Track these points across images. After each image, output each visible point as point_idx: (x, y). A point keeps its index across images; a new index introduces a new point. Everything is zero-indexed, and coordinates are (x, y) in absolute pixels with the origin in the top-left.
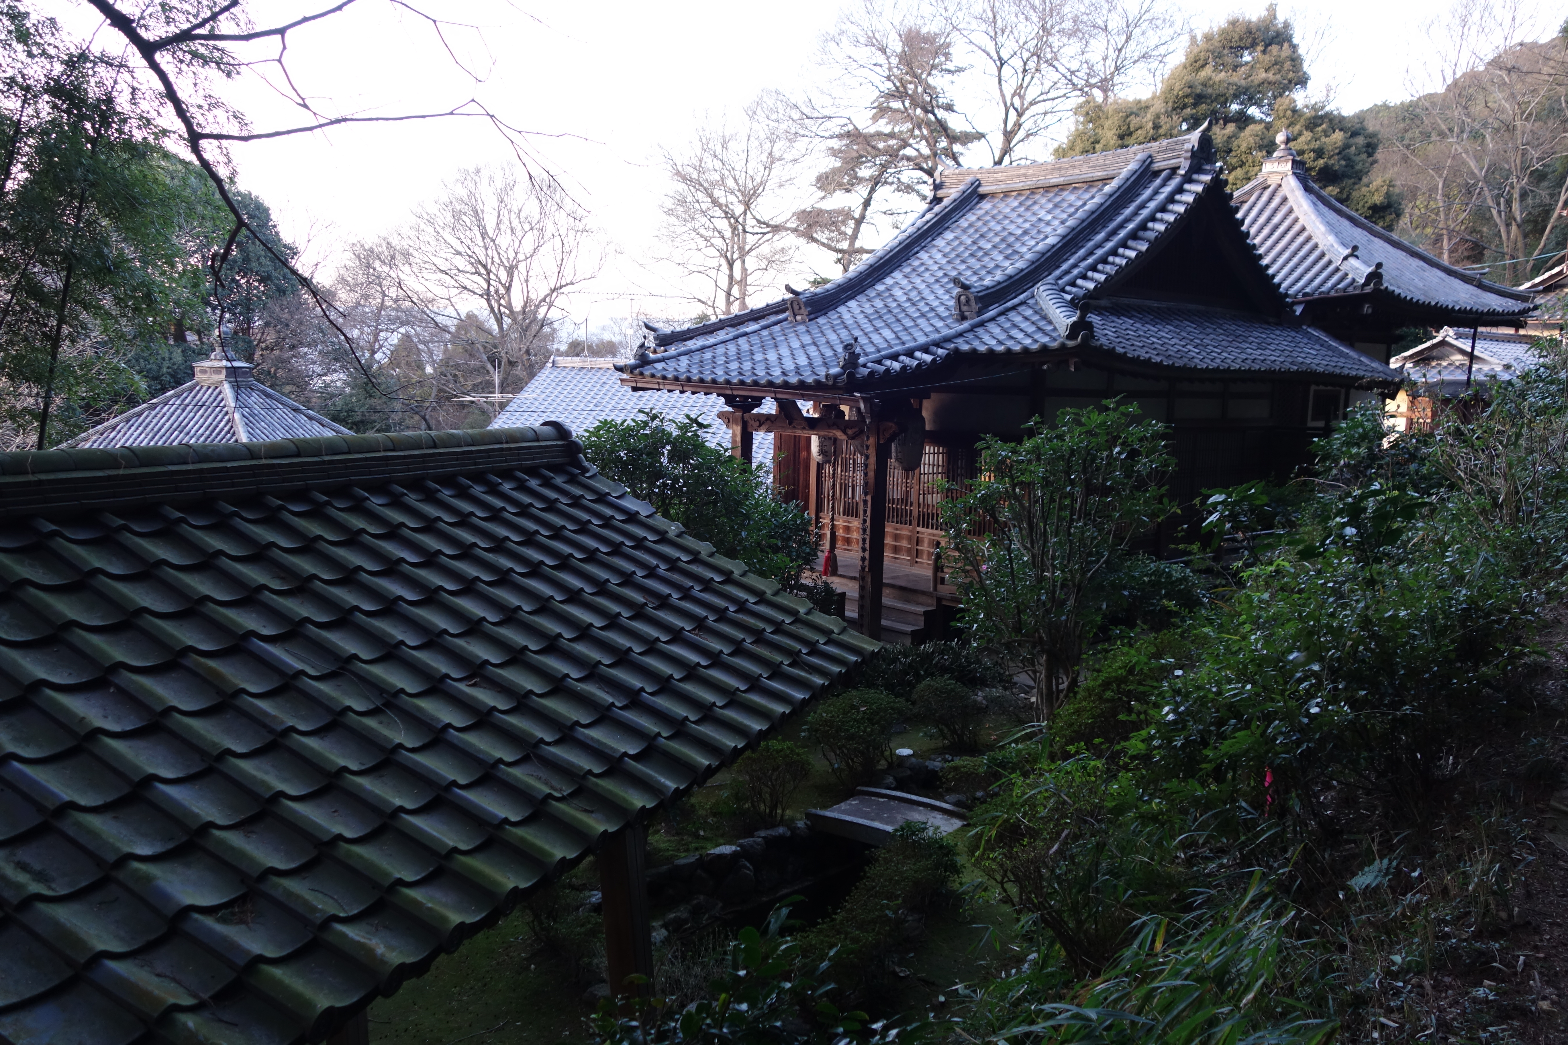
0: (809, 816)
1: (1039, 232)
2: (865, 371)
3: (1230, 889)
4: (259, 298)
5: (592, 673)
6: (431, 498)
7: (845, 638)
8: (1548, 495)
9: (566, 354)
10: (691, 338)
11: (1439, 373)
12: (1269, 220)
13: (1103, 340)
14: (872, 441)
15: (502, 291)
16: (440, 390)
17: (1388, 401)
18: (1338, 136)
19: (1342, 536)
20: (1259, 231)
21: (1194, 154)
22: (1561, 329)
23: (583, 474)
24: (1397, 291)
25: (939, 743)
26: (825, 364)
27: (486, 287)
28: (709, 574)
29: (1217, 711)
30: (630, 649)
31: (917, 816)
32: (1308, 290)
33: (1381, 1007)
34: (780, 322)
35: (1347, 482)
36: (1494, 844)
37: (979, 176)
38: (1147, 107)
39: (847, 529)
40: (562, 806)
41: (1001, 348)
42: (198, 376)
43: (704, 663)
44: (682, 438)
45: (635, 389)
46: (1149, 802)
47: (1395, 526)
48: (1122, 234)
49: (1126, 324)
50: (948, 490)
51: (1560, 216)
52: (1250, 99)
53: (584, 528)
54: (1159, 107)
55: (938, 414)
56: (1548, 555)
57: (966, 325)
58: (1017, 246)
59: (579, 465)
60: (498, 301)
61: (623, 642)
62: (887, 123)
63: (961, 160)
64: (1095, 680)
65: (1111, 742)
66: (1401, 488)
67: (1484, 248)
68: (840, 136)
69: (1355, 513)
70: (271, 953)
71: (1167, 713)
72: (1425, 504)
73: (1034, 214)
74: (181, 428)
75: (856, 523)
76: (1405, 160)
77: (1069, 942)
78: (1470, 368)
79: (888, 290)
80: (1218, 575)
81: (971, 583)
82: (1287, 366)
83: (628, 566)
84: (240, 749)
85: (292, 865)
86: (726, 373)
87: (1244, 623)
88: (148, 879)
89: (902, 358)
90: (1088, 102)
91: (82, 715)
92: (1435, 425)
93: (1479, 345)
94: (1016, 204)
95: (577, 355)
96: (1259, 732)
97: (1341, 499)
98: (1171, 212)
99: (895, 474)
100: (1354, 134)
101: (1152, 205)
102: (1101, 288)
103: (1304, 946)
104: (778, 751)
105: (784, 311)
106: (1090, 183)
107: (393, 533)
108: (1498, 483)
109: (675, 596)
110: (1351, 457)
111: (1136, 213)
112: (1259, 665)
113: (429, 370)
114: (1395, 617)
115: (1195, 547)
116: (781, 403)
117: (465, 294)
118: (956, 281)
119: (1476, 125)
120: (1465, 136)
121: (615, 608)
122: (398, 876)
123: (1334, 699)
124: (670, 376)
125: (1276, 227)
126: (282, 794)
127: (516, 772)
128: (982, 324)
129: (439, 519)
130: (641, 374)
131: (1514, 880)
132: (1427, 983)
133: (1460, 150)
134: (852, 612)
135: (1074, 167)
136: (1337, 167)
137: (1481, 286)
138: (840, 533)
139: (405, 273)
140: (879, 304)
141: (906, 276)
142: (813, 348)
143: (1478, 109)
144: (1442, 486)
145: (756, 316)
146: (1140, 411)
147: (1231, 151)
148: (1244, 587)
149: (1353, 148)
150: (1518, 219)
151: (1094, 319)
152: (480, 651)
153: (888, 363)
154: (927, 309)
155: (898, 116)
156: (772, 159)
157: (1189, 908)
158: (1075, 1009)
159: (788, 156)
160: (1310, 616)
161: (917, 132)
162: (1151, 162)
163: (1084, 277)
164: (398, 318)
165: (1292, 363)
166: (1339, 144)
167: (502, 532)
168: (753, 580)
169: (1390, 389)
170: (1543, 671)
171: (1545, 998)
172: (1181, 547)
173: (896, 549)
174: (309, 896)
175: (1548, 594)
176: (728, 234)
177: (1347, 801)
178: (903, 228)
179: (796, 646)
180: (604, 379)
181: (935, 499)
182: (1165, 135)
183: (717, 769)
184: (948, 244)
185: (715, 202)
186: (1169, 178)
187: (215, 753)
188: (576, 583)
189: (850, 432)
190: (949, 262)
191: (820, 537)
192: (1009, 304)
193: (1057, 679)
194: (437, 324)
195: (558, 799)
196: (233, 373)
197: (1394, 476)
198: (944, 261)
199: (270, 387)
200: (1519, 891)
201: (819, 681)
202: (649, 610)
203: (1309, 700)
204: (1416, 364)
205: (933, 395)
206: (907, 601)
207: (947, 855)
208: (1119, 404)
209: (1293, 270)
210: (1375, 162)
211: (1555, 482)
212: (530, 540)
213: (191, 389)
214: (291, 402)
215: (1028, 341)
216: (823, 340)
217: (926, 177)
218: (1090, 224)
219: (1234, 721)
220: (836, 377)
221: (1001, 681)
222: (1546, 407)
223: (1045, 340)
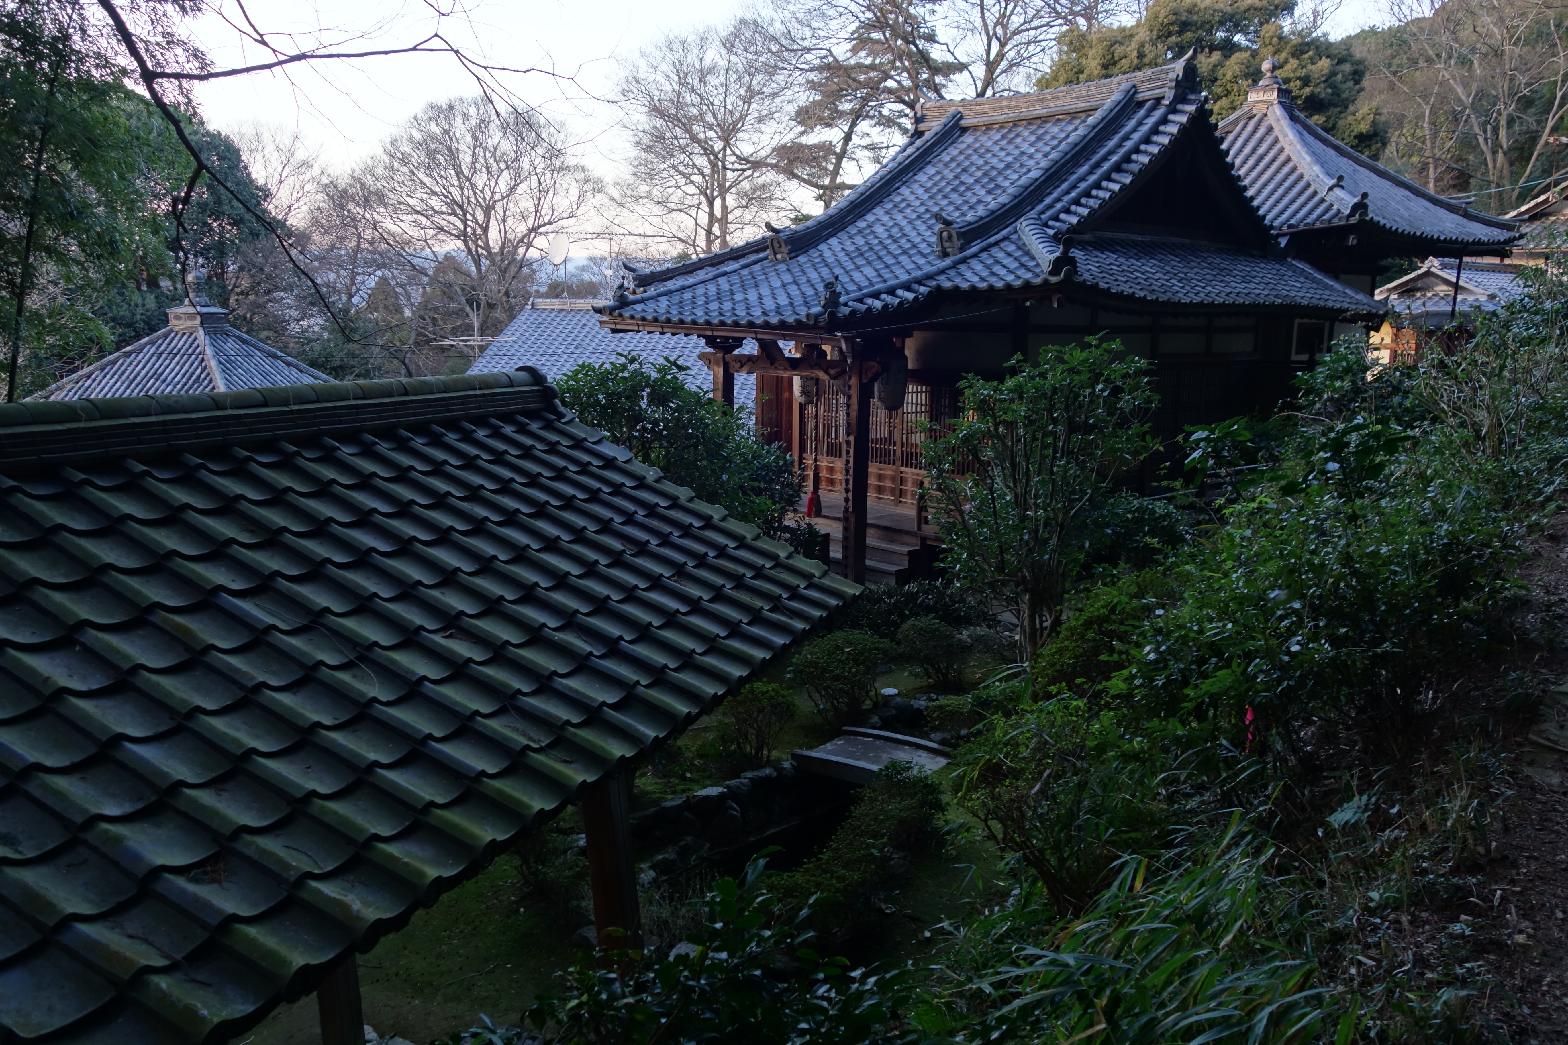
0: (794, 756)
1: (1022, 165)
2: (846, 311)
3: (1212, 826)
4: (232, 242)
5: (570, 621)
6: (403, 446)
7: (826, 582)
8: (1530, 427)
9: (546, 296)
10: (671, 278)
11: (1424, 304)
12: (1254, 150)
13: (1087, 276)
14: (854, 381)
15: (479, 231)
16: (419, 334)
17: (1372, 333)
18: (1324, 64)
19: (1324, 472)
20: (1244, 162)
21: (1178, 83)
22: (1547, 258)
23: (559, 419)
24: (1382, 222)
25: (924, 682)
26: (806, 303)
27: (462, 227)
28: (687, 519)
29: (1198, 650)
30: (608, 597)
31: (902, 755)
32: (1293, 222)
33: (1358, 943)
34: (761, 260)
35: (1331, 417)
36: (1472, 779)
37: (960, 109)
38: (1132, 36)
39: (831, 470)
40: (540, 757)
41: (983, 285)
42: (173, 322)
43: (683, 609)
44: (661, 381)
45: (615, 331)
46: (1131, 741)
47: (1378, 460)
48: (1106, 166)
49: (1109, 259)
50: (931, 430)
51: (1547, 143)
52: (1236, 25)
53: (560, 475)
54: (1143, 35)
55: (921, 353)
56: (1529, 488)
57: (948, 262)
58: (1000, 179)
59: (554, 410)
60: (475, 242)
61: (601, 590)
62: (868, 55)
63: (943, 92)
64: (1077, 619)
65: (1093, 681)
66: (1384, 421)
67: (1470, 177)
68: (820, 69)
69: (1337, 447)
70: (244, 911)
71: (1148, 652)
72: (1407, 438)
73: (1017, 147)
74: (157, 376)
75: (839, 464)
76: (1392, 87)
77: (1051, 880)
78: (1455, 299)
79: (869, 226)
80: (1202, 511)
81: (954, 524)
82: (1271, 299)
83: (606, 513)
84: (210, 706)
85: (265, 823)
86: (707, 314)
87: (1224, 561)
88: (118, 840)
89: (883, 296)
90: (1070, 31)
91: (46, 674)
92: (1419, 357)
93: (1463, 276)
94: (998, 136)
95: (557, 297)
96: (1239, 670)
97: (1324, 434)
98: (1156, 143)
99: (878, 414)
100: (1341, 61)
101: (1136, 136)
102: (1084, 224)
103: (1283, 883)
104: (763, 693)
105: (764, 249)
106: (1073, 115)
107: (365, 483)
108: (1482, 416)
109: (654, 542)
110: (1335, 390)
111: (1119, 145)
112: (1241, 604)
113: (408, 313)
114: (1376, 554)
115: (1178, 484)
116: (762, 344)
117: (442, 237)
118: (937, 217)
119: (1465, 51)
120: (1453, 62)
121: (592, 555)
122: (373, 831)
123: (1315, 636)
124: (649, 317)
125: (1262, 157)
126: (254, 751)
127: (493, 724)
128: (964, 261)
129: (412, 468)
130: (621, 315)
131: (1492, 814)
132: (1405, 919)
133: (1447, 76)
134: (836, 552)
135: (1057, 98)
136: (1323, 95)
137: (1467, 215)
138: (824, 474)
139: (379, 214)
140: (860, 241)
141: (887, 213)
142: (794, 287)
143: (1466, 33)
144: (1425, 419)
145: (736, 254)
146: (1122, 348)
147: (1216, 79)
148: (1227, 523)
149: (1340, 76)
150: (1505, 146)
151: (1077, 253)
152: (455, 602)
153: (869, 301)
154: (908, 245)
155: (878, 47)
156: (751, 95)
157: (1170, 845)
158: (1051, 955)
159: (767, 90)
160: (1291, 554)
161: (898, 64)
162: (1136, 93)
163: (1067, 211)
164: (375, 260)
165: (1276, 296)
166: (1326, 71)
167: (476, 480)
168: (733, 525)
169: (1373, 321)
170: (1522, 604)
171: (1521, 932)
172: (1164, 483)
173: (880, 490)
174: (282, 853)
175: (1529, 527)
176: (707, 171)
177: (1327, 736)
178: (885, 161)
179: (776, 590)
180: (584, 321)
181: (919, 438)
182: (1150, 64)
183: (698, 716)
184: (930, 179)
185: (694, 138)
186: (1153, 108)
187: (184, 711)
188: (552, 531)
189: (832, 372)
190: (931, 198)
191: (804, 478)
192: (992, 240)
193: (1041, 617)
194: (414, 267)
195: (535, 750)
196: (206, 319)
197: (1377, 409)
198: (926, 197)
199: (247, 333)
200: (1498, 826)
201: (799, 625)
202: (627, 557)
203: (1289, 638)
204: (1401, 295)
205: (916, 334)
206: (892, 541)
207: (932, 793)
208: (1102, 340)
209: (1278, 201)
210: (1362, 89)
211: (1538, 414)
212: (505, 488)
213: (166, 336)
214: (268, 348)
215: (1010, 278)
216: (804, 279)
217: (908, 111)
218: (1073, 156)
219: (1214, 660)
220: (817, 316)
221: (985, 619)
222: (1530, 338)
223: (1028, 276)
